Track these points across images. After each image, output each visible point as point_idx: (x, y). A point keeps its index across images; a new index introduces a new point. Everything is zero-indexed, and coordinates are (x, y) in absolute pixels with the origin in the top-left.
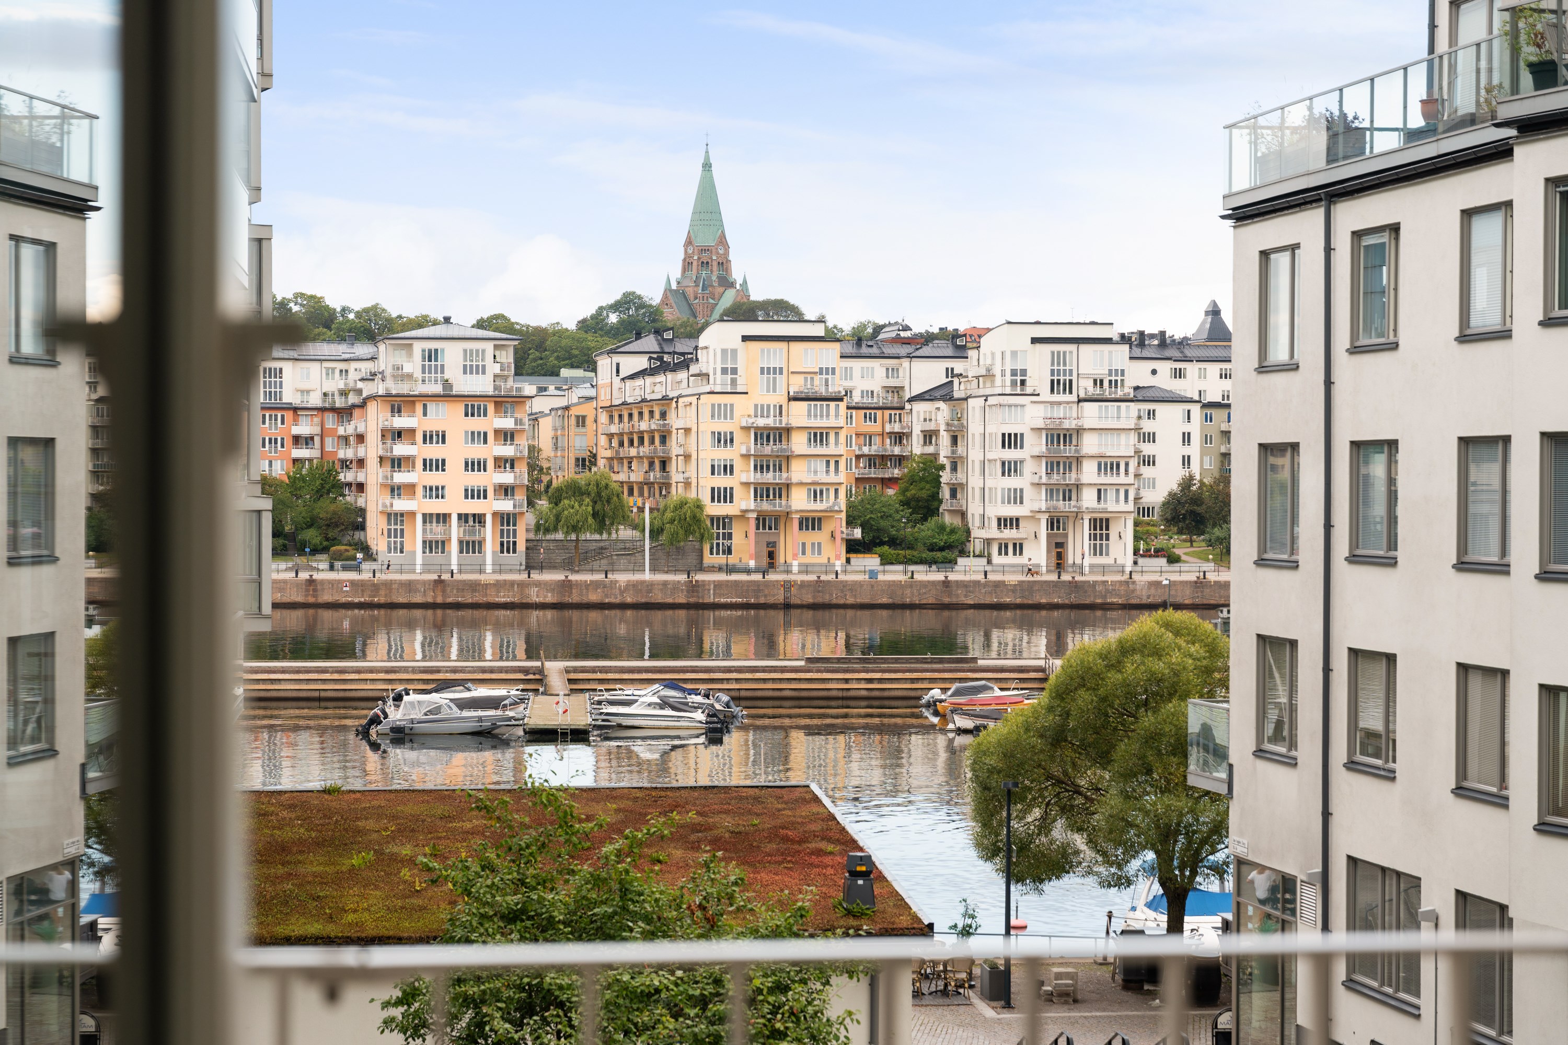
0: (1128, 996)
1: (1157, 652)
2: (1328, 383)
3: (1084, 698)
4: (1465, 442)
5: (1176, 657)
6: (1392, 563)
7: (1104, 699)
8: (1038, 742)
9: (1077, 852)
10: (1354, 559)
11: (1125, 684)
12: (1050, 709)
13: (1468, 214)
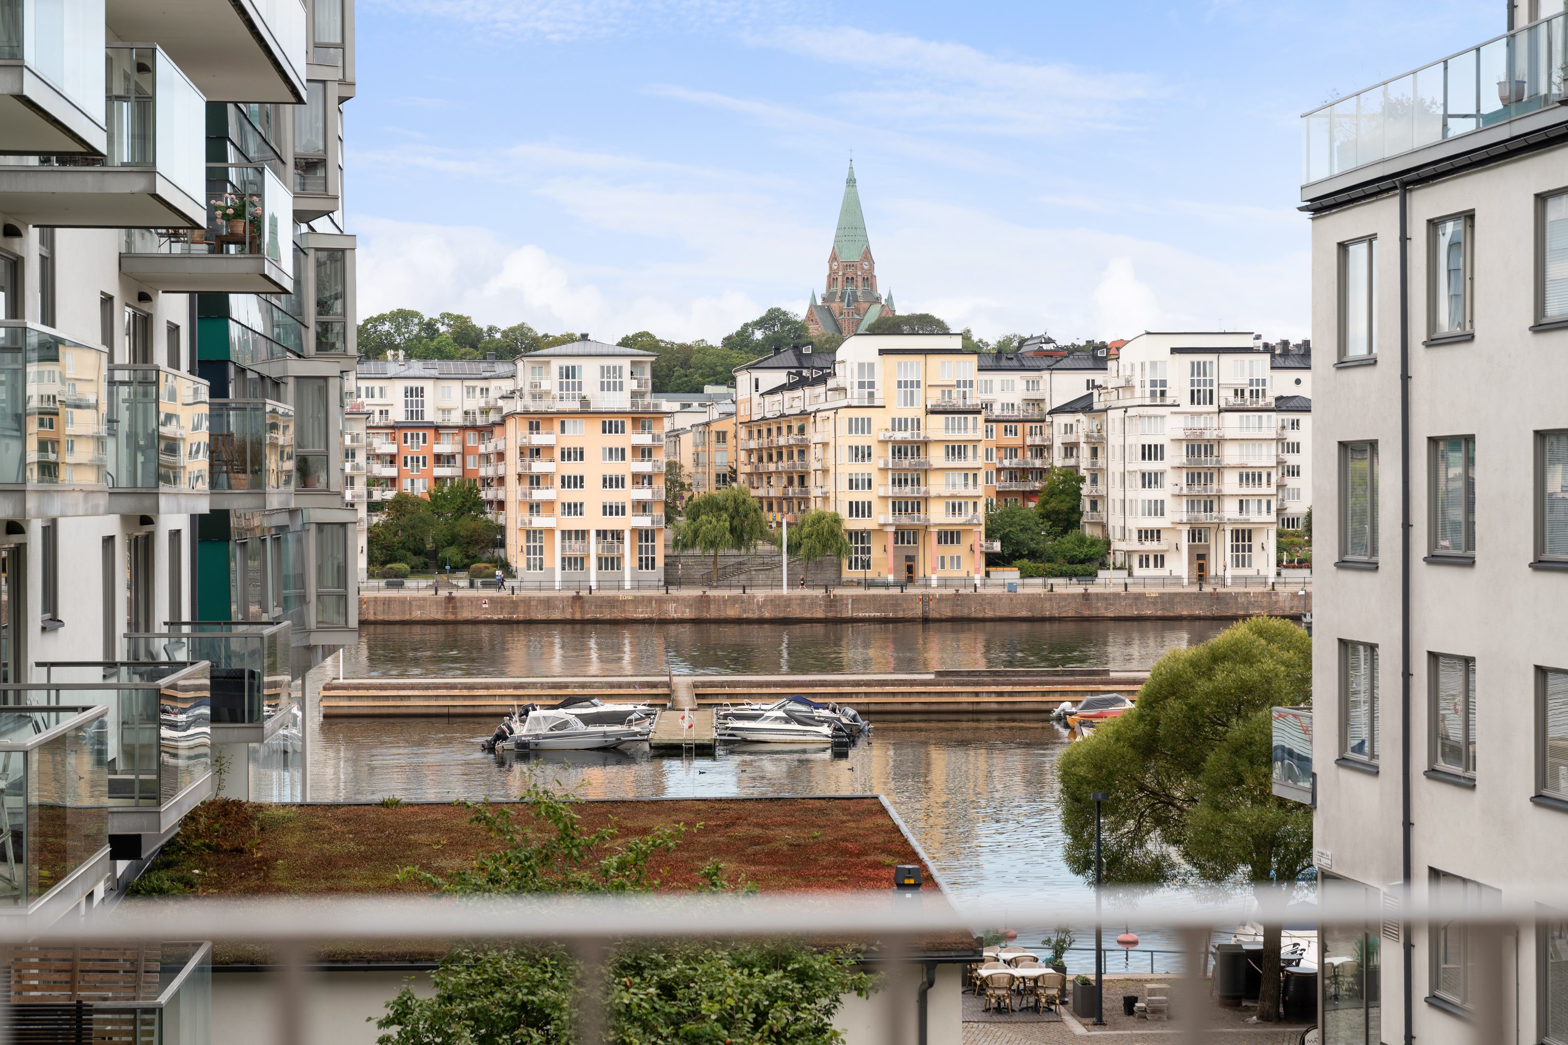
0: (1227, 1013)
1: (1249, 659)
2: (1405, 378)
3: (1174, 706)
4: (1540, 435)
5: (1268, 664)
6: (1469, 562)
7: (1192, 708)
8: (1129, 753)
9: (1172, 866)
10: (1433, 559)
11: (1217, 692)
12: (1141, 718)
13: (1542, 199)
